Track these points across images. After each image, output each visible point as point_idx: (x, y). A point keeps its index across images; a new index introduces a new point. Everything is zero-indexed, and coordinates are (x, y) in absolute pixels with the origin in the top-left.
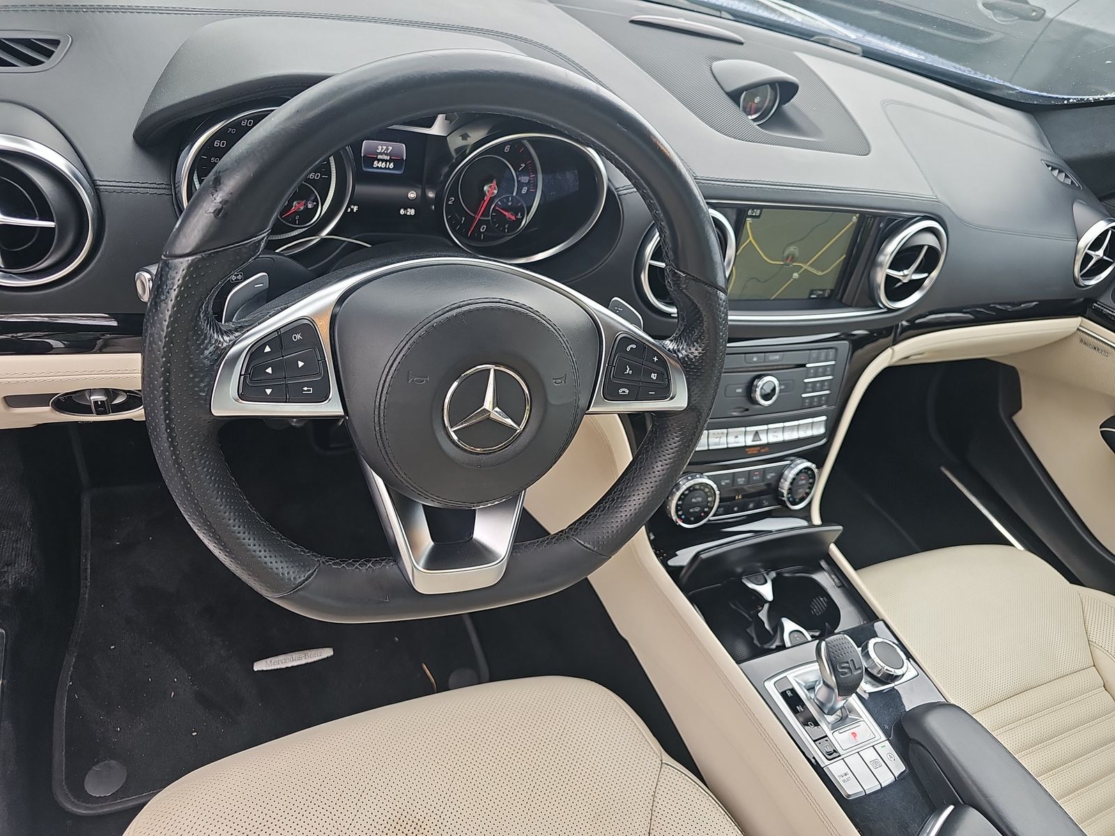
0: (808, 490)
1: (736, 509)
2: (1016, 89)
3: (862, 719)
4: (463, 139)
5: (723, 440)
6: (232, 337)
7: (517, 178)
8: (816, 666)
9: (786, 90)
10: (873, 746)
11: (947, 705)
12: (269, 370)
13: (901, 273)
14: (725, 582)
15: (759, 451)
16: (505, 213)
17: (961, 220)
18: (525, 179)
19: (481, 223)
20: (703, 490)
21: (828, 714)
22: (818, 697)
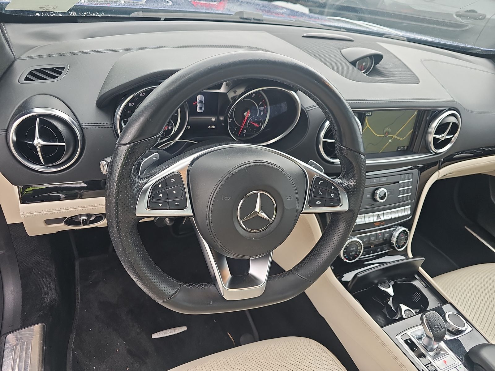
0: (405, 241)
1: (371, 252)
2: (481, 49)
3: (447, 354)
4: (234, 93)
5: (363, 220)
6: (145, 181)
7: (259, 108)
8: (421, 327)
9: (377, 58)
10: (455, 367)
11: (489, 345)
12: (161, 195)
13: (441, 136)
14: (370, 288)
15: (380, 224)
16: (254, 124)
17: (466, 110)
18: (262, 108)
19: (244, 129)
20: (356, 244)
21: (430, 351)
22: (424, 343)
